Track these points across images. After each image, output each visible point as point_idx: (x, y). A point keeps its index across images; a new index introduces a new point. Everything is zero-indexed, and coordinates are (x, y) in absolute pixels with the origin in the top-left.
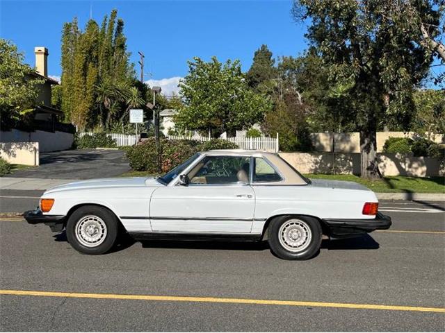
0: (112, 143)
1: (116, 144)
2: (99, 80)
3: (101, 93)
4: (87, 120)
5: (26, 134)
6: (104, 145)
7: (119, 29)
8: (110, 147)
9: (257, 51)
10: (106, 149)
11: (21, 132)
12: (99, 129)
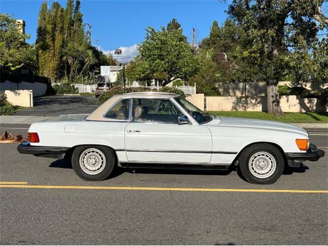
0: (75, 90)
1: (78, 92)
2: (64, 44)
3: (66, 54)
4: (56, 74)
5: (15, 84)
6: (69, 92)
7: (77, 8)
8: (73, 94)
9: (169, 23)
10: (71, 95)
11: (12, 83)
12: (65, 80)
